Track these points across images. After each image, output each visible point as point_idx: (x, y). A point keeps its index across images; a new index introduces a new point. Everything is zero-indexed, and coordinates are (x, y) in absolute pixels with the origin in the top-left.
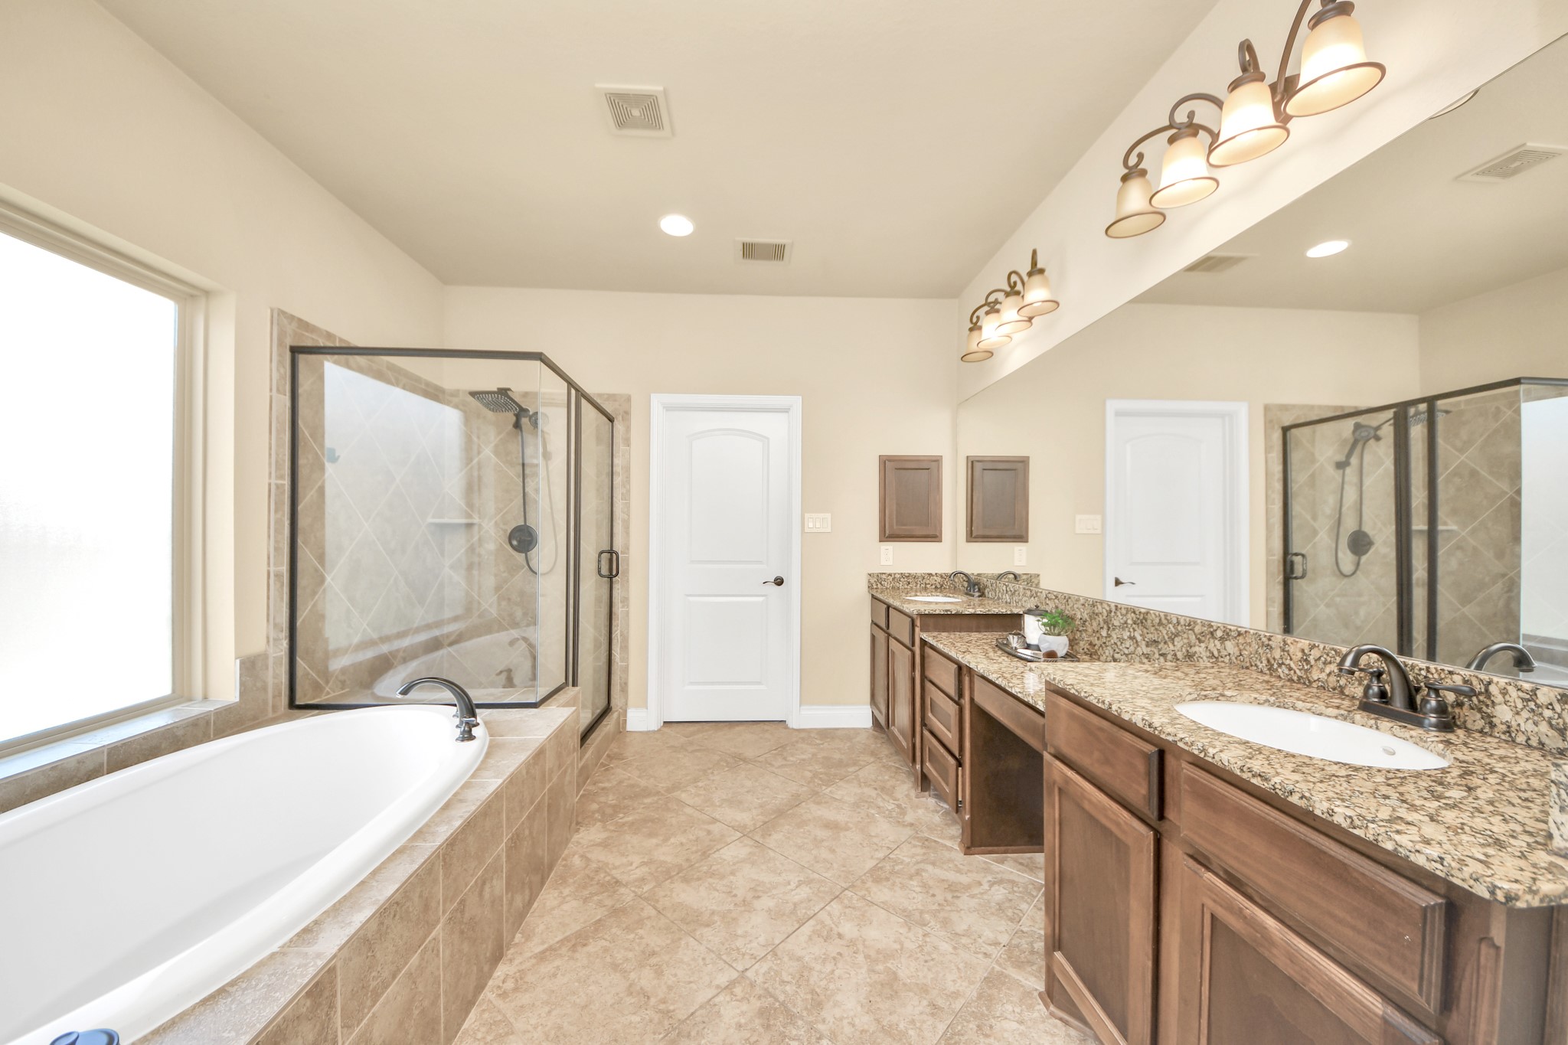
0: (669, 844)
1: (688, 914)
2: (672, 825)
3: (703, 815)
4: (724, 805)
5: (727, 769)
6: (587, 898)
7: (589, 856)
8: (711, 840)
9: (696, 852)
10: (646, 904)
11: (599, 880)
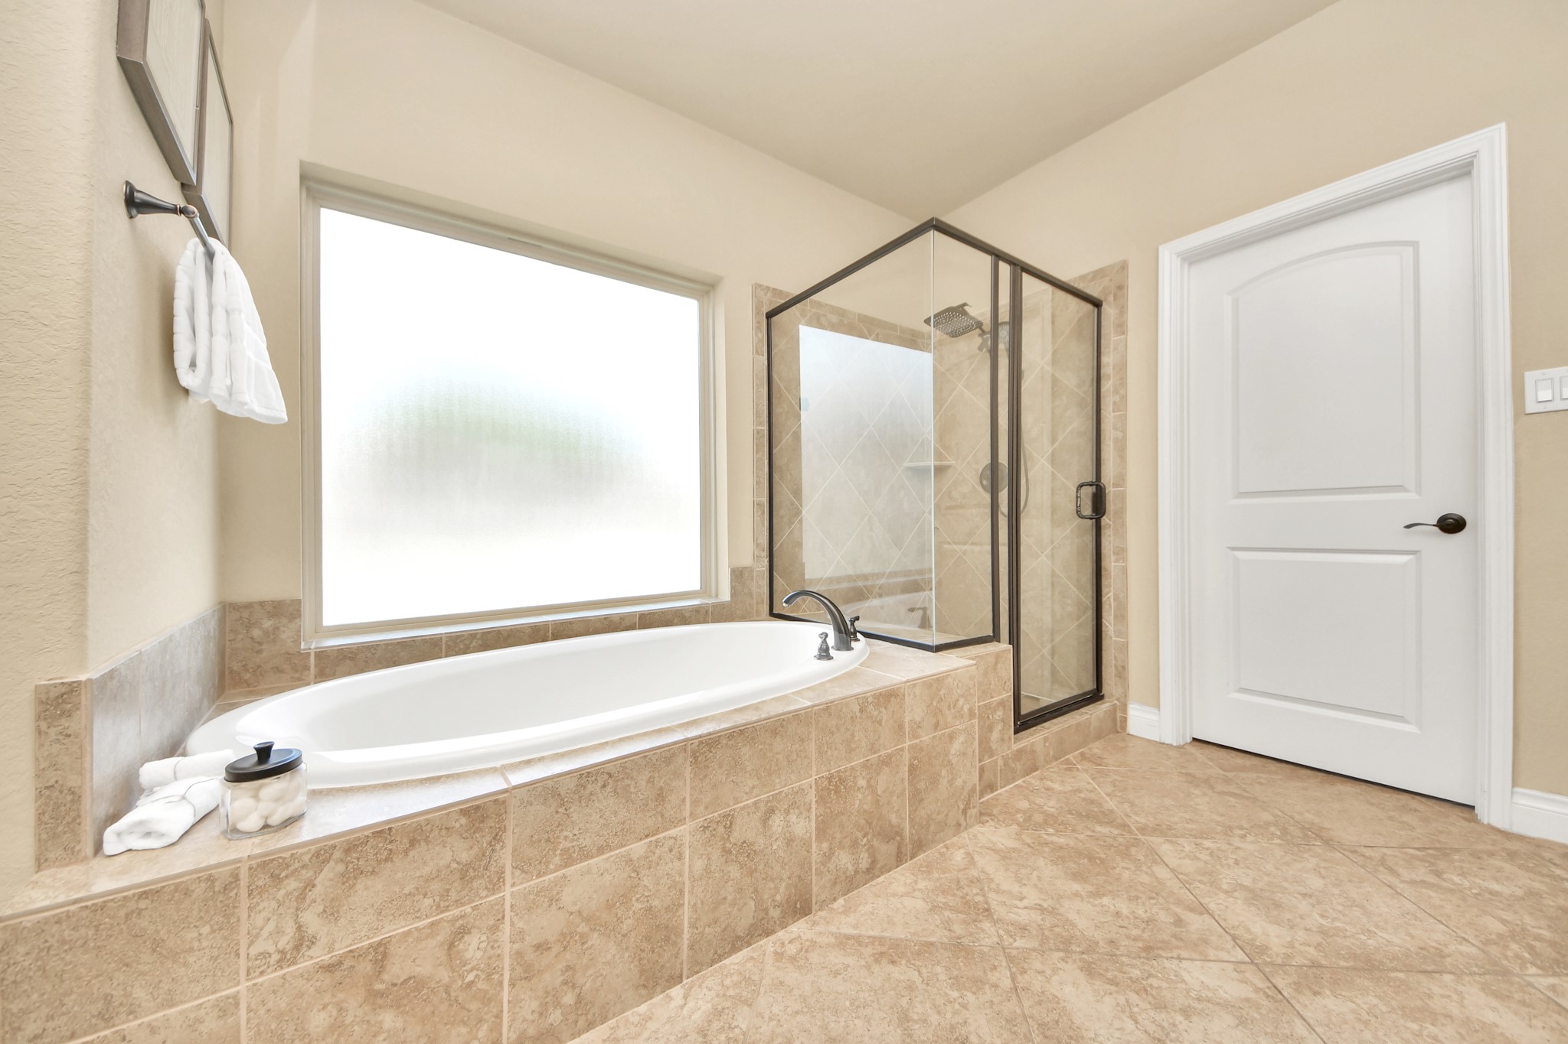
0: (1097, 902)
1: (1057, 1022)
2: (1118, 879)
3: (1185, 890)
4: (1236, 894)
5: (1278, 841)
6: (937, 906)
7: (977, 858)
8: (1174, 936)
9: (1135, 939)
10: (1004, 964)
11: (967, 894)
